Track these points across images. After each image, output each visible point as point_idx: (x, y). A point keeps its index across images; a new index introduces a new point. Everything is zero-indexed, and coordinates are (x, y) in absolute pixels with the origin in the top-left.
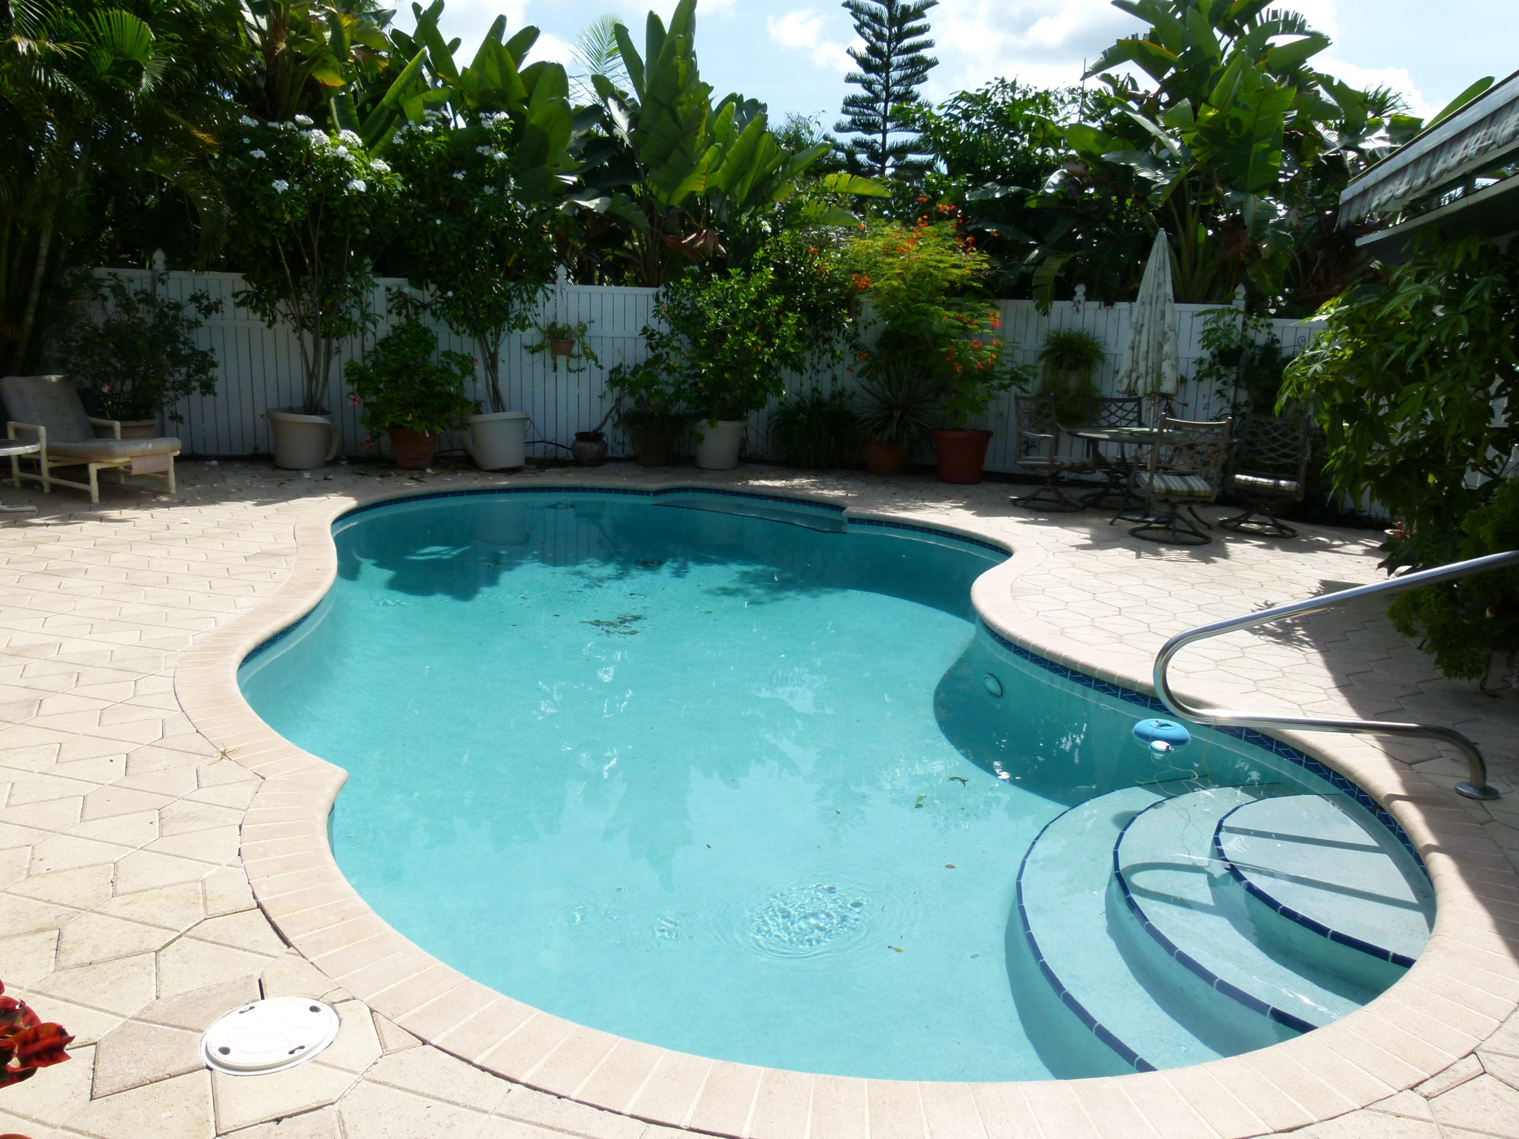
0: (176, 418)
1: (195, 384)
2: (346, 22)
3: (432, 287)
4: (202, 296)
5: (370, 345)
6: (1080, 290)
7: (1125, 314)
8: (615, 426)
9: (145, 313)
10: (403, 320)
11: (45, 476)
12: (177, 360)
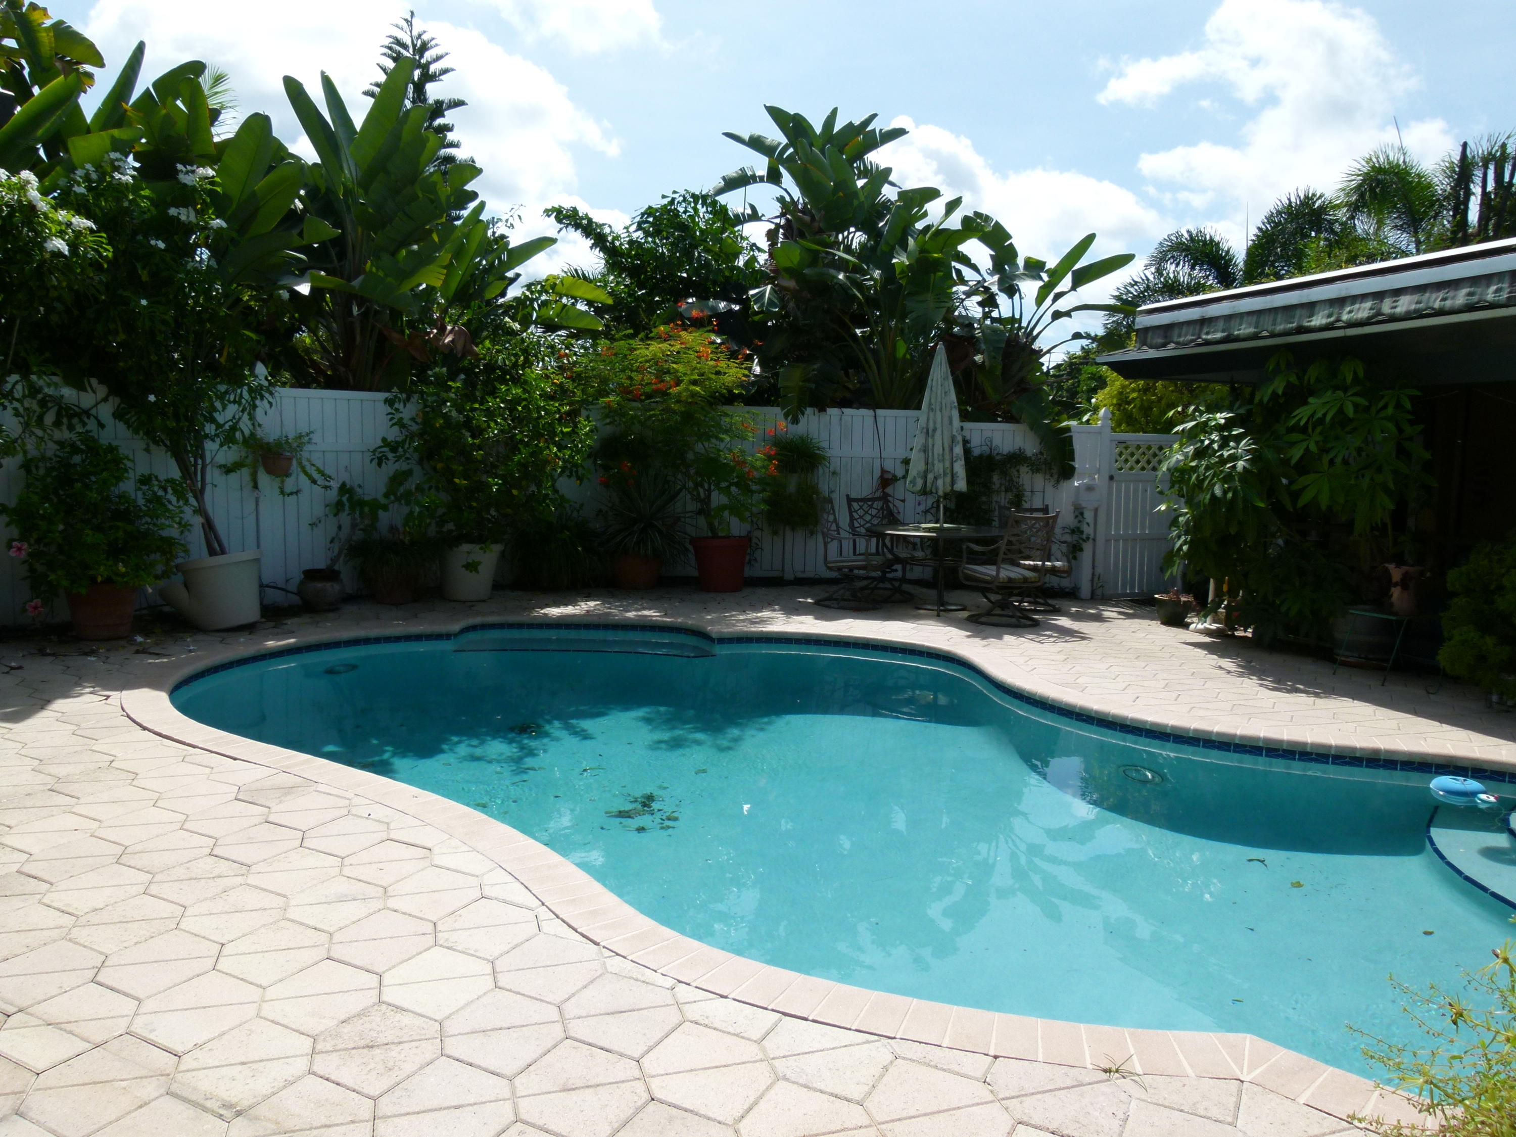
7: (835, 421)
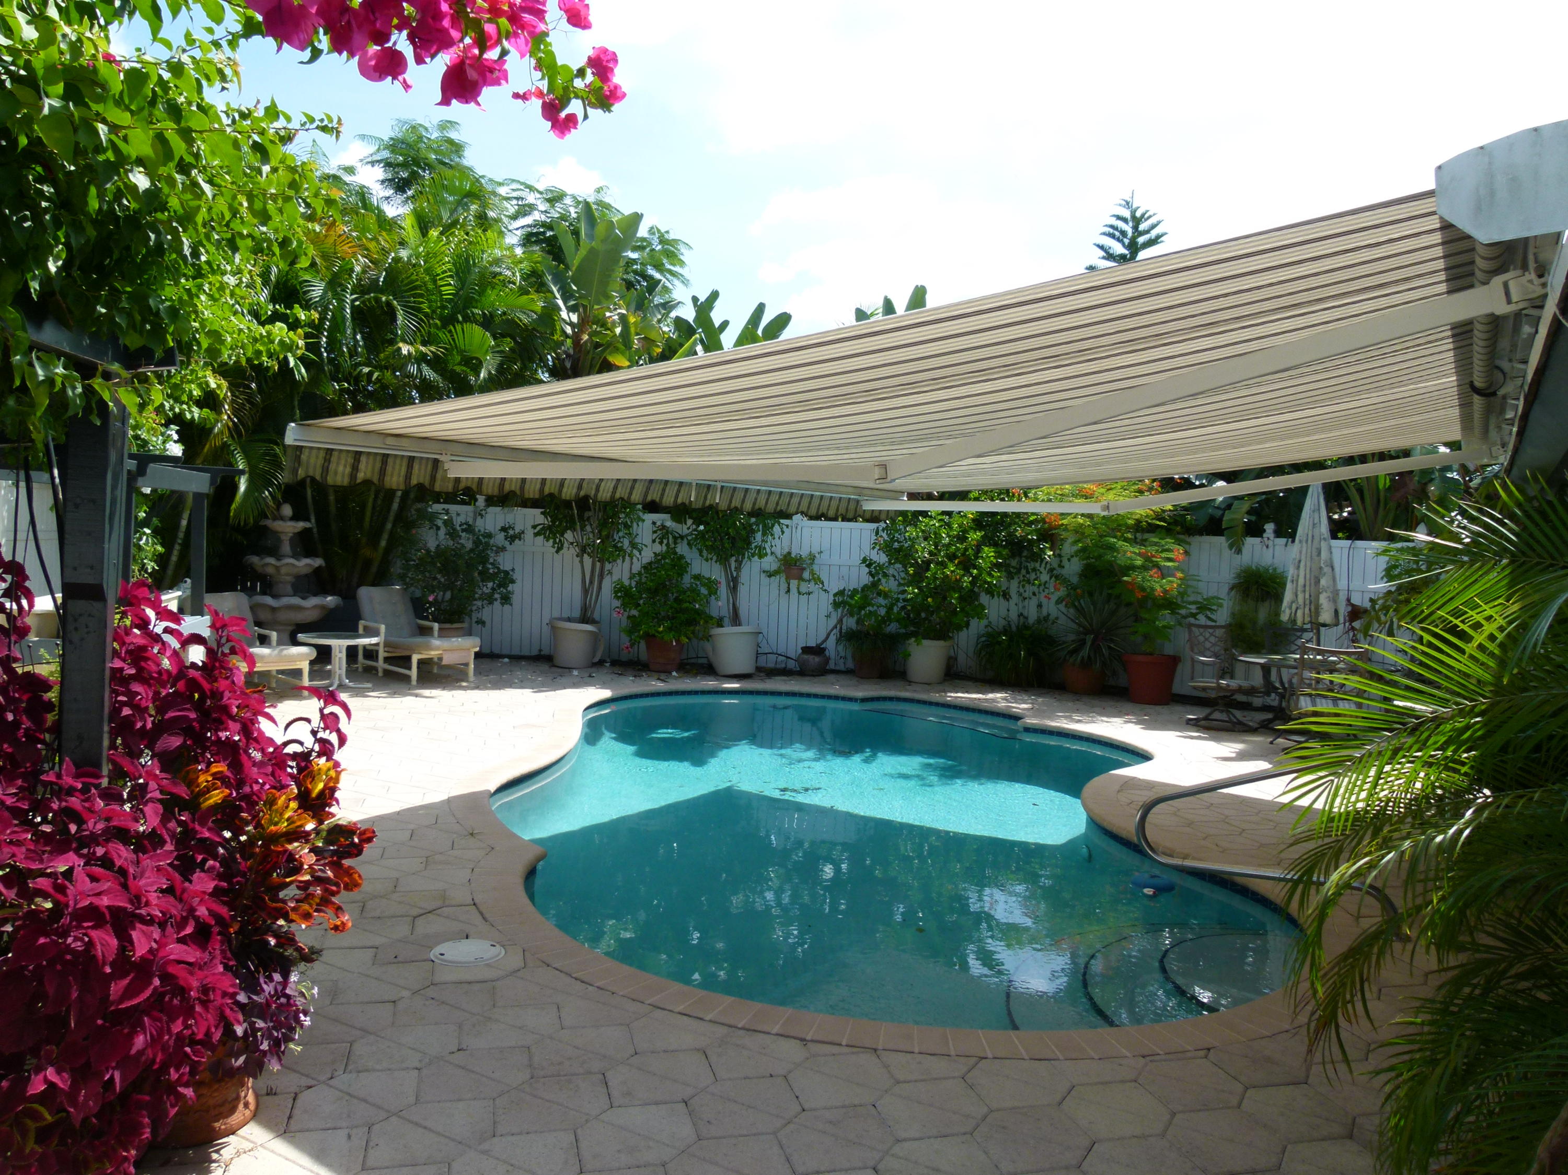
0: (481, 622)
1: (497, 596)
2: (632, 320)
3: (690, 522)
4: (510, 527)
5: (637, 567)
6: (1270, 528)
8: (838, 641)
9: (467, 542)
10: (664, 548)
11: (381, 664)
12: (486, 576)
